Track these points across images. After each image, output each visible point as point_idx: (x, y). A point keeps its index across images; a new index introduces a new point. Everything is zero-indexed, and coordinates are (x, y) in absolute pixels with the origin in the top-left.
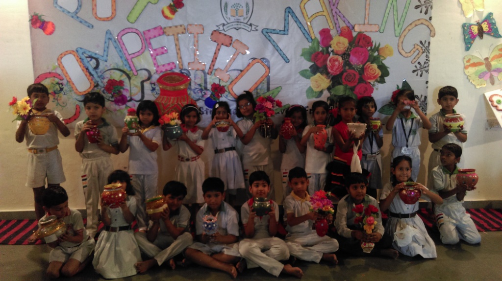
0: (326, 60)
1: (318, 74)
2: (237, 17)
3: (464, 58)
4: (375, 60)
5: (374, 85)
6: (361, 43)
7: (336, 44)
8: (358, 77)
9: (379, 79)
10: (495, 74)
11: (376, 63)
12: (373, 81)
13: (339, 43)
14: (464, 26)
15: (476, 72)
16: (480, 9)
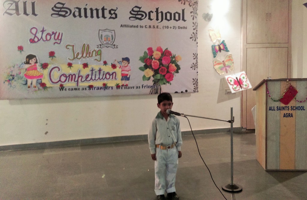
0: (151, 62)
1: (148, 69)
2: (107, 41)
3: (213, 61)
4: (173, 62)
5: (174, 74)
6: (166, 54)
7: (155, 54)
8: (166, 70)
9: (176, 71)
10: (227, 68)
11: (174, 64)
12: (174, 72)
13: (157, 54)
14: (212, 46)
15: (219, 68)
16: (219, 39)
